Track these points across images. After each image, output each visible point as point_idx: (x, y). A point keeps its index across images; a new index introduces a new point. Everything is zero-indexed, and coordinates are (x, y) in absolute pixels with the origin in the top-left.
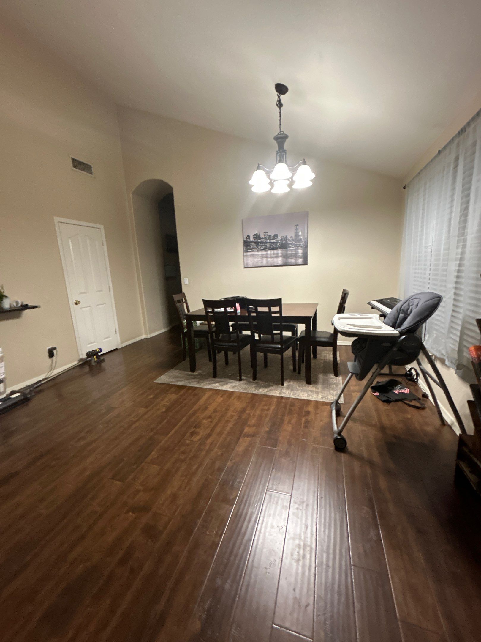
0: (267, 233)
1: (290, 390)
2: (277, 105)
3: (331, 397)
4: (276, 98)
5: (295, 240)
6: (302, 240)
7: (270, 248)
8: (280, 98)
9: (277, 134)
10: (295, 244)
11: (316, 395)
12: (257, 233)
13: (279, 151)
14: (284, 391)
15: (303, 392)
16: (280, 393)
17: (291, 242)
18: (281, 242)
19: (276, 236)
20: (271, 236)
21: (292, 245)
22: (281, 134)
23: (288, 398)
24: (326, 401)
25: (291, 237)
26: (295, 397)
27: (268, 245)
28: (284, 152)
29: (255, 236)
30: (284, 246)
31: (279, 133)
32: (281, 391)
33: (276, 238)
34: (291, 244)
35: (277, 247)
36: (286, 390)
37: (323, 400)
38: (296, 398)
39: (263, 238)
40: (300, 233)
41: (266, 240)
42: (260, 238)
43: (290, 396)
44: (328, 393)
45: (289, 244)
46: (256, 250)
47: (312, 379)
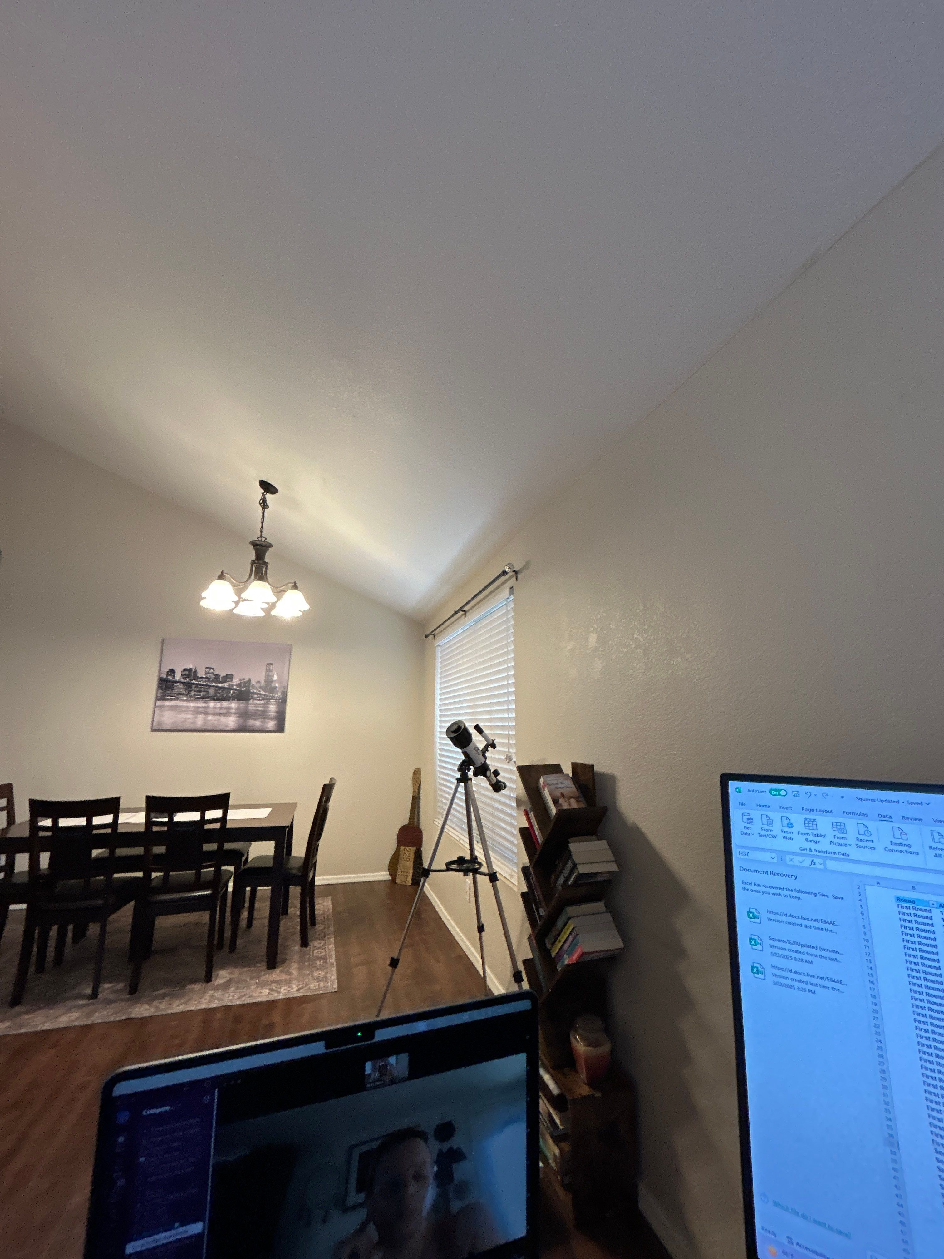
0: (212, 670)
1: (232, 989)
2: (260, 504)
3: (315, 986)
4: (260, 496)
5: (266, 687)
6: (278, 689)
7: (215, 696)
8: (265, 498)
9: (257, 539)
10: (263, 695)
11: (285, 988)
12: (190, 666)
13: (256, 562)
14: (218, 994)
15: (259, 989)
16: (210, 1001)
17: (257, 689)
18: (238, 688)
19: (229, 677)
20: (220, 675)
21: (259, 695)
22: (261, 541)
23: (228, 1008)
24: (305, 994)
25: (259, 682)
26: (244, 1000)
27: (212, 691)
28: (264, 565)
29: (187, 673)
30: (243, 695)
31: (260, 539)
32: (212, 996)
33: (229, 681)
34: (257, 694)
35: (230, 697)
36: (223, 993)
37: (301, 995)
38: (246, 1002)
39: (202, 678)
40: (275, 678)
41: (209, 681)
42: (196, 677)
43: (232, 1002)
44: (310, 977)
45: (253, 693)
46: (185, 698)
47: (279, 957)
